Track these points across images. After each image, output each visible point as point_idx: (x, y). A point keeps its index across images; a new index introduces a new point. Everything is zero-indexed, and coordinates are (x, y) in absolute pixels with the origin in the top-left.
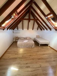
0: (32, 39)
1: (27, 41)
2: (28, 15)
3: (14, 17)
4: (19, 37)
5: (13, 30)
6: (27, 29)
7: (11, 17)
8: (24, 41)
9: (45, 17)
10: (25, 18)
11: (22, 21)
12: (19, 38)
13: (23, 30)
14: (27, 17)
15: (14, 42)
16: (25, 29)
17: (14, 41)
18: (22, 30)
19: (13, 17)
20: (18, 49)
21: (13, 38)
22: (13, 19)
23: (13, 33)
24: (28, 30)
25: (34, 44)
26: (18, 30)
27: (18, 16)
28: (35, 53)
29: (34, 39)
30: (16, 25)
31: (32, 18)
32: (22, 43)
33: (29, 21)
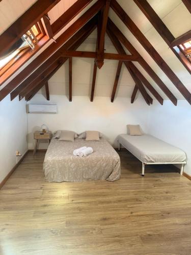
0: (108, 140)
1: (90, 149)
2: (93, 35)
3: (36, 44)
4: (53, 132)
5: (28, 99)
6: (88, 99)
7: (21, 42)
8: (76, 152)
9: (171, 47)
10: (80, 49)
11: (67, 62)
12: (51, 136)
13: (70, 100)
14: (88, 46)
15: (29, 152)
16: (81, 99)
17: (31, 146)
18: (67, 100)
19: (27, 43)
20: (49, 186)
21: (27, 137)
22: (28, 49)
23: (28, 112)
24: (92, 100)
25: (119, 165)
26: (48, 99)
27: (51, 37)
28: (125, 206)
29: (119, 139)
30: (42, 76)
31: (110, 49)
32: (67, 158)
33: (98, 64)
